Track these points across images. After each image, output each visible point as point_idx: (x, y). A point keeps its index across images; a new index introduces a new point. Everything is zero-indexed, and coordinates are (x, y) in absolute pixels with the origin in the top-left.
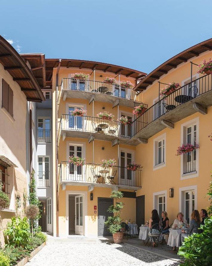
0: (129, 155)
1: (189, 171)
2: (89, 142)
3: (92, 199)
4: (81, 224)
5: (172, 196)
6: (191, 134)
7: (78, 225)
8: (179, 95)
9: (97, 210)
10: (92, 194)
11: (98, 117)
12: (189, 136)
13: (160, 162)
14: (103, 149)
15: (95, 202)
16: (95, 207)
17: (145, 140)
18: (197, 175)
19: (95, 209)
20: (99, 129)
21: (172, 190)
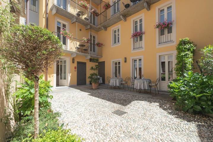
0: (94, 37)
1: (137, 47)
2: (72, 22)
3: (73, 62)
4: (65, 79)
5: (126, 62)
6: (137, 25)
7: (62, 79)
8: (127, 3)
9: (76, 69)
10: (73, 59)
11: (80, 5)
12: (136, 27)
13: (115, 42)
14: (80, 30)
15: (75, 65)
16: (75, 67)
17: (106, 28)
18: (143, 50)
19: (75, 69)
20: (78, 15)
21: (126, 58)
